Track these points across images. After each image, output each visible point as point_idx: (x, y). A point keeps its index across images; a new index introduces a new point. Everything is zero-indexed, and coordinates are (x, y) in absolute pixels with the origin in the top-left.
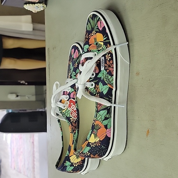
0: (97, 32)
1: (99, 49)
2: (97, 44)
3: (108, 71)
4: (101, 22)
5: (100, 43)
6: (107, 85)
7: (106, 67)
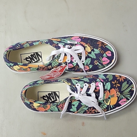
0: (118, 98)
1: (105, 101)
2: (109, 98)
3: (87, 111)
4: (125, 102)
5: (110, 101)
6: (77, 111)
7: (90, 109)
